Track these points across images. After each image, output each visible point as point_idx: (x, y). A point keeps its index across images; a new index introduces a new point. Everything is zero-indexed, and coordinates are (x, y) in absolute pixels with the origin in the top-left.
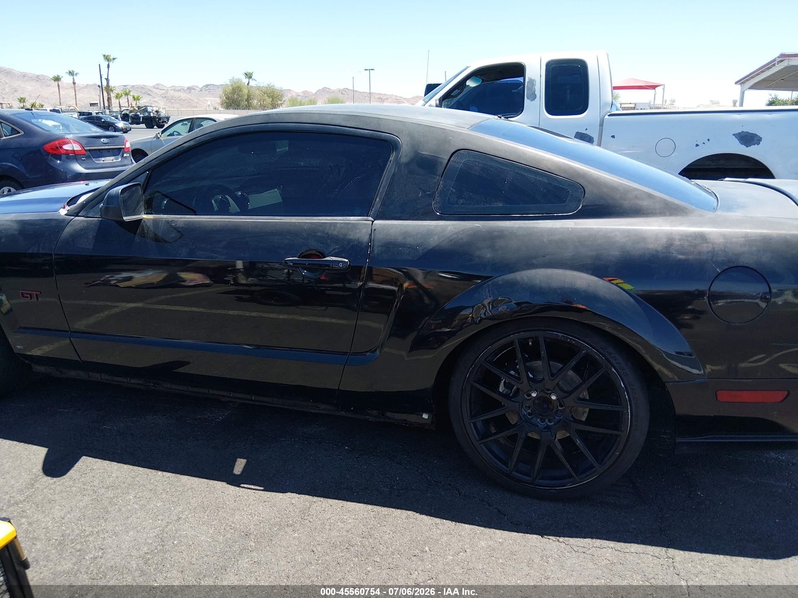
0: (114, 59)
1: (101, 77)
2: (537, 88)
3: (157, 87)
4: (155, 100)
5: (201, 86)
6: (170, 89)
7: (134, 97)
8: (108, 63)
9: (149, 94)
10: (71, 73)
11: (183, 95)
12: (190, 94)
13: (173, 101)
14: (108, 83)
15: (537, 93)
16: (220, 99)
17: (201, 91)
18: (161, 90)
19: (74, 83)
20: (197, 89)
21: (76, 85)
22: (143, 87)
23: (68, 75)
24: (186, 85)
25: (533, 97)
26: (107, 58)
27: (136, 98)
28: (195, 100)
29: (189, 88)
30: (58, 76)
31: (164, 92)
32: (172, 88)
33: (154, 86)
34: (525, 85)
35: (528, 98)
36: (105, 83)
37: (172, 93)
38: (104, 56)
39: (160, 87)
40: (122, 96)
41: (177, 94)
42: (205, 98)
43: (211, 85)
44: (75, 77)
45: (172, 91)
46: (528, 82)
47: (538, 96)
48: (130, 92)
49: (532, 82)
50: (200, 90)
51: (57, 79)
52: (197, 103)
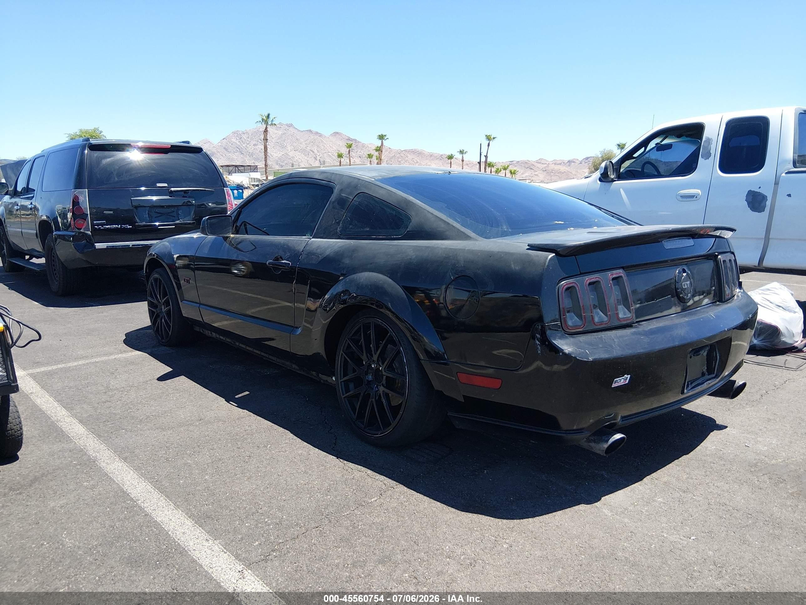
0: (494, 138)
1: (481, 155)
2: (713, 147)
3: (539, 161)
4: (536, 173)
5: (580, 160)
6: (551, 163)
7: (511, 172)
8: (488, 142)
9: (531, 169)
10: (462, 152)
11: (563, 168)
12: (569, 167)
13: (552, 174)
14: (486, 160)
15: (712, 152)
16: (588, 170)
17: (581, 163)
18: (543, 164)
19: (463, 161)
20: (577, 161)
21: (464, 162)
22: (527, 162)
23: (458, 153)
24: (567, 159)
25: (708, 155)
26: (489, 138)
27: (512, 171)
28: (574, 173)
29: (569, 161)
30: (452, 155)
31: (545, 165)
32: (554, 162)
33: (537, 161)
34: (701, 144)
35: (702, 157)
36: (483, 159)
37: (552, 166)
38: (486, 136)
39: (542, 162)
40: (501, 170)
41: (557, 167)
42: (584, 170)
43: (591, 157)
44: (464, 155)
45: (553, 165)
46: (705, 141)
47: (713, 155)
48: (508, 166)
49: (709, 141)
50: (579, 162)
51: (451, 157)
52: (575, 175)
